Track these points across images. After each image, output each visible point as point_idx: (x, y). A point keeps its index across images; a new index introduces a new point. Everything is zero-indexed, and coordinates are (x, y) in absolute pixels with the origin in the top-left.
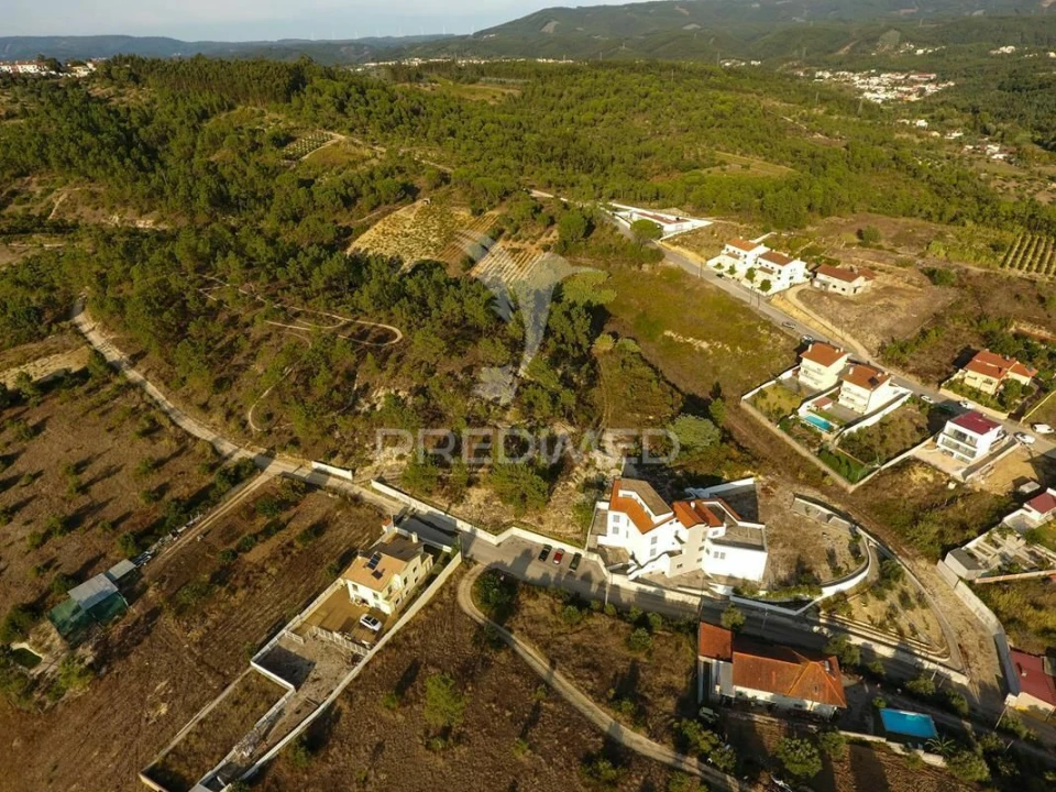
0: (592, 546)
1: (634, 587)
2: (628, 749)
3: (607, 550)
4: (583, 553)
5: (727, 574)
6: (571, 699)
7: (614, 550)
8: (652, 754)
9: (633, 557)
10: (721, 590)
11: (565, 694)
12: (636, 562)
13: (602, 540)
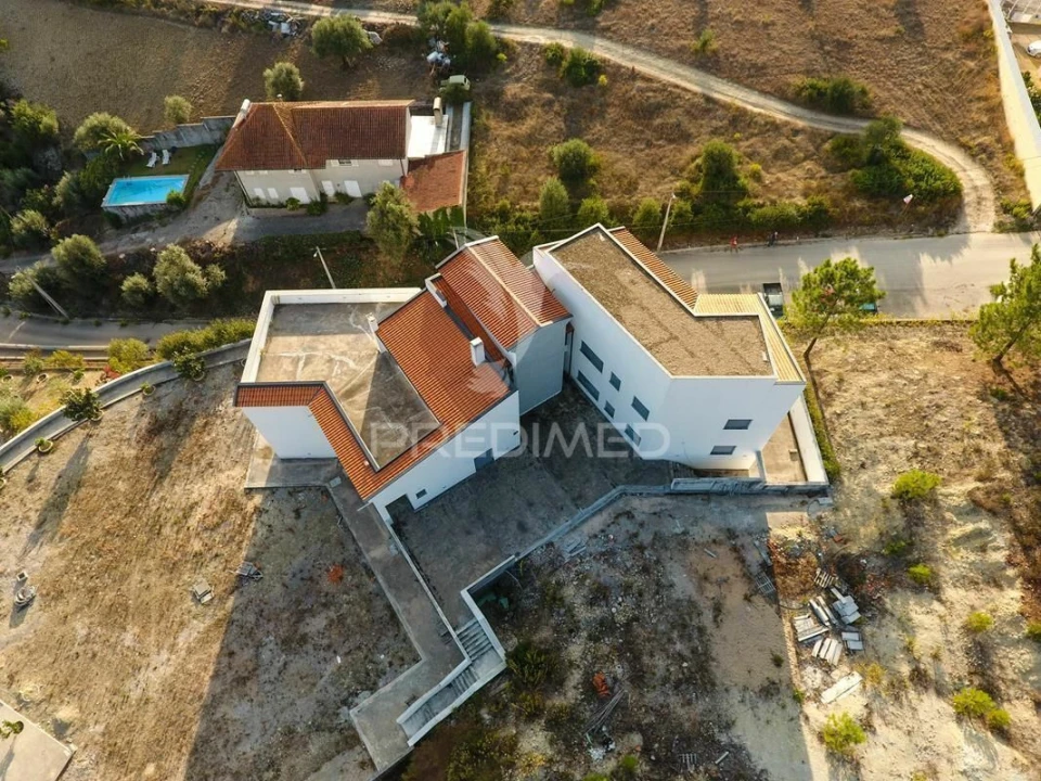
2: (565, 28)
6: (661, 63)
8: (532, 31)
11: (671, 65)
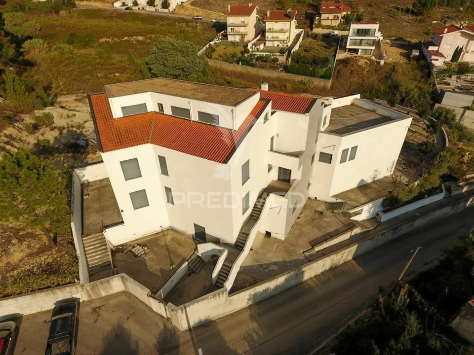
0: (96, 259)
1: (243, 299)
3: (138, 250)
4: (79, 293)
5: (354, 185)
7: (152, 242)
9: (201, 236)
10: (364, 213)
12: (217, 241)
13: (115, 236)
